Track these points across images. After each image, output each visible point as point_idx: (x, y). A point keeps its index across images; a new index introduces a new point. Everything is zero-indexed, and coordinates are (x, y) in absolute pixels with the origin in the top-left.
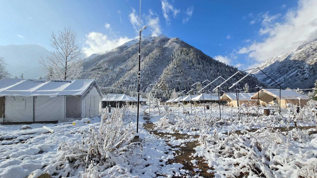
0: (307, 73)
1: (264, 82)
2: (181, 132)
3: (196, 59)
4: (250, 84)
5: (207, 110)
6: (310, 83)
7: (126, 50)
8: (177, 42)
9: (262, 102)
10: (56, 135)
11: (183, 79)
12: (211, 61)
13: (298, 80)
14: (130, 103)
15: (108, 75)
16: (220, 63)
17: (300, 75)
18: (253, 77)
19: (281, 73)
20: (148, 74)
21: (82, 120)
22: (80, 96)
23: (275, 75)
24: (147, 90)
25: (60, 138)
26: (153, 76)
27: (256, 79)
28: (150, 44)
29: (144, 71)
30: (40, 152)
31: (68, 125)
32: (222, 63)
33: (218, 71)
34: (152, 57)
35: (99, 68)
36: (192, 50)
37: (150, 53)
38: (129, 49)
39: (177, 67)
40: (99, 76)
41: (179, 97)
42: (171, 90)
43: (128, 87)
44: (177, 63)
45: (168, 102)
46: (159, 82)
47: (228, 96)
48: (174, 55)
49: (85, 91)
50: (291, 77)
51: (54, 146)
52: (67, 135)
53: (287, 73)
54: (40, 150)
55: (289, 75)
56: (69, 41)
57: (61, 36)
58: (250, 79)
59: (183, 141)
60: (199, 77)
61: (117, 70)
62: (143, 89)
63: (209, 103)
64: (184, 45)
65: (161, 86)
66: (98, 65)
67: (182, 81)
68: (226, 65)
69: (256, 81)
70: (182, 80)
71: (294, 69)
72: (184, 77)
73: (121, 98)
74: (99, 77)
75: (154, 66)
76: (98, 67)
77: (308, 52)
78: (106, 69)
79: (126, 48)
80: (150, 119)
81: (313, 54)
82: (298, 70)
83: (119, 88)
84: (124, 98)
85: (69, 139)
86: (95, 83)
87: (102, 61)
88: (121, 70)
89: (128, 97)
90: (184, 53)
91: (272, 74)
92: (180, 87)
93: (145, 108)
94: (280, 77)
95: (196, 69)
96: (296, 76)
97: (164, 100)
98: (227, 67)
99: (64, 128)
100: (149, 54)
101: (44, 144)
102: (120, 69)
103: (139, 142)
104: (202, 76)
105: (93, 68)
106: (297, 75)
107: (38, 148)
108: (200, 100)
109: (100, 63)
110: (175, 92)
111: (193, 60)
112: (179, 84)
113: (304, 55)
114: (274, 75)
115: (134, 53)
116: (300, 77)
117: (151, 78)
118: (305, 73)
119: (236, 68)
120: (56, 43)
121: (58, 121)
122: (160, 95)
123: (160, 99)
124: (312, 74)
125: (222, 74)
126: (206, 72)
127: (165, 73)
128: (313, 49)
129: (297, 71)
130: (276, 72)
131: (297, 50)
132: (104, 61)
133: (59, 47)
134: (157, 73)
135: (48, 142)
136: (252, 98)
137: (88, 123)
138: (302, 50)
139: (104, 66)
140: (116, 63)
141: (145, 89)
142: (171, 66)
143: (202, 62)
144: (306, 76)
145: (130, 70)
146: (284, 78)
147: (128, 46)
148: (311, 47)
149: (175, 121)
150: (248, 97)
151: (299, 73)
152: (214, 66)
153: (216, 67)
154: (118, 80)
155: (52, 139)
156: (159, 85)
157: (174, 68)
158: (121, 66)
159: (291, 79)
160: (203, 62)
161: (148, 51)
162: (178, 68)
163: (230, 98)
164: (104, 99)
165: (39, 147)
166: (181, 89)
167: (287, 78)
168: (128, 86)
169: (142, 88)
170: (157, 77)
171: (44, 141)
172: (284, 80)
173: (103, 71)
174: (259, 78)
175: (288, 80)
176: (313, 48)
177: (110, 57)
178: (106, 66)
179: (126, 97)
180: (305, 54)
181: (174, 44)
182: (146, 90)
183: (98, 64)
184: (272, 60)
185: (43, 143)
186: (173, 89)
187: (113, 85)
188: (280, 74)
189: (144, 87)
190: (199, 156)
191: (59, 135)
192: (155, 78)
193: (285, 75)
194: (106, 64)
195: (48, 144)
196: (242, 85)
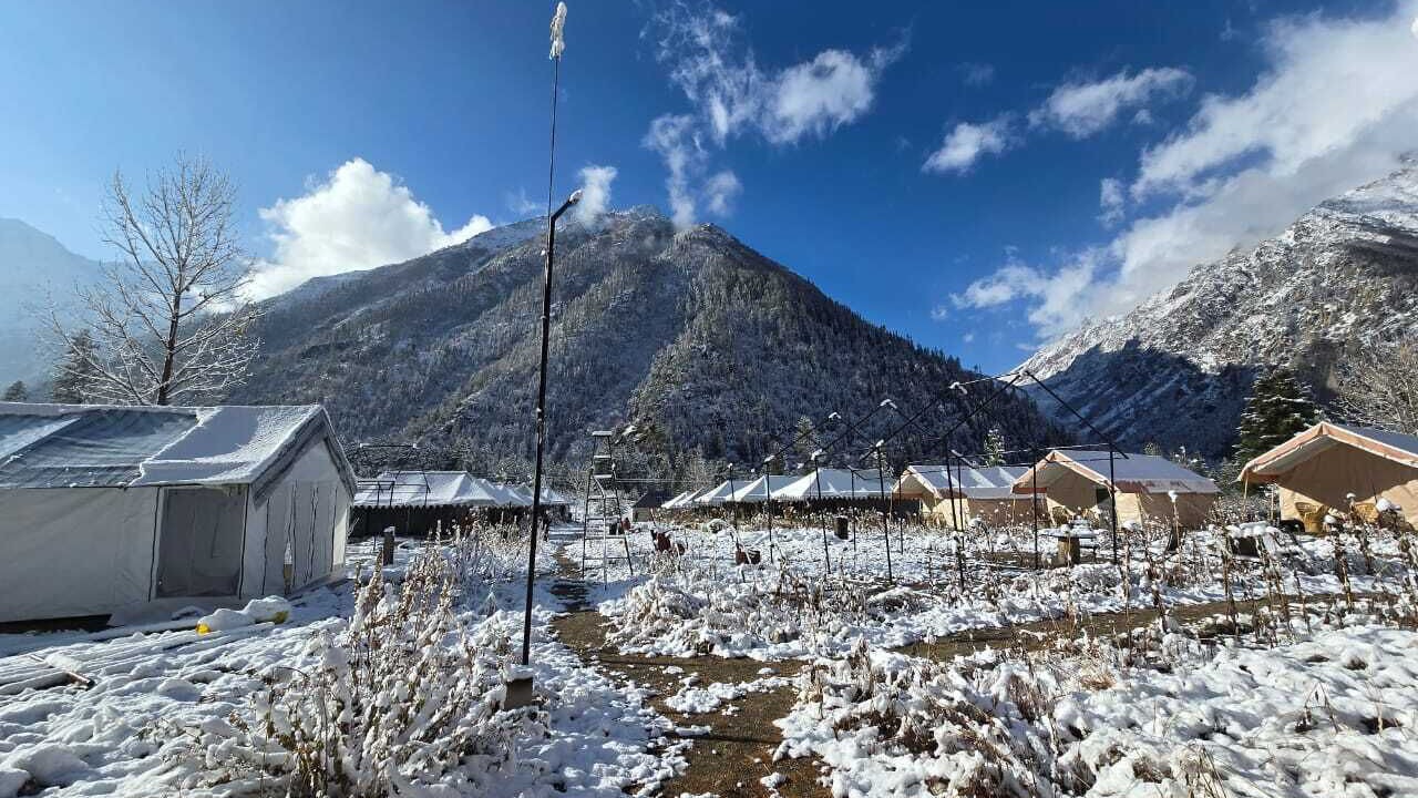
0: (1211, 388)
1: (1064, 421)
2: (720, 651)
3: (793, 317)
4: (1009, 427)
5: (837, 542)
6: (1225, 427)
7: (481, 264)
8: (711, 243)
9: (1055, 504)
10: (109, 692)
11: (739, 403)
12: (853, 328)
13: (1182, 414)
14: (493, 515)
15: (384, 380)
16: (890, 337)
17: (1189, 392)
18: (1020, 397)
19: (1121, 386)
20: (582, 377)
21: (244, 612)
22: (238, 489)
23: (1102, 393)
24: (574, 450)
25: (133, 707)
26: (605, 385)
27: (1034, 406)
28: (593, 245)
29: (564, 363)
30: (28, 788)
31: (169, 638)
32: (900, 339)
33: (883, 369)
34: (599, 303)
35: (341, 347)
36: (774, 280)
37: (593, 286)
38: (493, 261)
39: (712, 350)
40: (340, 380)
41: (718, 484)
42: (685, 452)
43: (482, 435)
44: (711, 334)
45: (667, 505)
46: (631, 414)
47: (921, 479)
48: (698, 297)
49: (270, 463)
50: (1158, 402)
51: (104, 750)
52: (169, 693)
53: (1144, 384)
54: (28, 776)
55: (1150, 392)
56: (200, 219)
57: (157, 193)
58: (1008, 406)
59: (729, 692)
60: (805, 397)
61: (432, 356)
62: (557, 446)
63: (846, 508)
64: (740, 255)
65: (637, 435)
66: (338, 331)
67: (734, 413)
68: (916, 348)
69: (1031, 415)
70: (731, 406)
71: (1167, 372)
72: (740, 393)
73: (447, 491)
74: (338, 388)
75: (608, 342)
76: (336, 339)
77: (1211, 306)
78: (379, 352)
79: (481, 259)
80: (585, 592)
81: (1227, 315)
82: (1181, 375)
83: (441, 441)
84: (463, 489)
85: (180, 708)
86: (322, 426)
87: (357, 313)
88: (450, 357)
89: (479, 483)
90: (741, 290)
91: (1091, 386)
92: (725, 438)
93: (561, 537)
94: (1121, 399)
95: (793, 360)
96: (1177, 399)
97: (652, 499)
98: (920, 357)
99: (148, 652)
100: (587, 286)
101: (42, 746)
102: (448, 351)
103: (531, 707)
104: (820, 392)
105: (312, 344)
106: (1180, 393)
107: (16, 770)
108: (809, 499)
109: (349, 322)
110: (703, 461)
111: (779, 321)
112: (721, 424)
113: (1197, 316)
114: (1097, 392)
115: (517, 284)
116: (1188, 401)
117: (592, 398)
118: (1208, 386)
119: (955, 358)
120: (130, 226)
121: (108, 617)
122: (635, 473)
123: (635, 492)
124: (1229, 388)
125: (901, 385)
126: (836, 374)
127: (658, 376)
128: (1225, 296)
129: (1176, 377)
130: (1105, 379)
131: (1173, 297)
132: (370, 311)
133: (140, 243)
134: (624, 376)
135: (67, 733)
136: (1017, 489)
137: (280, 620)
138: (1190, 296)
139: (370, 338)
140: (426, 325)
141: (566, 447)
142: (685, 342)
143: (818, 331)
144: (1208, 396)
145: (495, 358)
146: (1135, 405)
147: (492, 247)
148: (1218, 287)
149: (696, 599)
150: (1001, 482)
151: (1184, 387)
152: (868, 351)
153: (874, 353)
154: (433, 404)
155: (89, 715)
156: (629, 430)
157: (699, 354)
158: (450, 337)
159: (1161, 410)
160: (821, 333)
161: (583, 274)
162: (714, 354)
163: (930, 487)
164: (362, 499)
165: (21, 764)
166: (727, 446)
167: (1144, 405)
168: (483, 430)
169: (551, 444)
170: (623, 392)
171: (43, 731)
172: (1136, 413)
173: (363, 361)
174: (1045, 403)
175: (1148, 412)
176: (1223, 290)
177: (400, 294)
178: (376, 335)
179: (473, 484)
180: (1199, 314)
181: (698, 249)
182: (568, 452)
183: (338, 326)
184: (1087, 334)
185: (41, 740)
186: (691, 447)
187: (411, 425)
188: (1118, 389)
189: (559, 437)
190: (793, 754)
191: (127, 693)
192: (611, 394)
193: (1138, 394)
194: (378, 325)
195: (69, 742)
196: (979, 432)
